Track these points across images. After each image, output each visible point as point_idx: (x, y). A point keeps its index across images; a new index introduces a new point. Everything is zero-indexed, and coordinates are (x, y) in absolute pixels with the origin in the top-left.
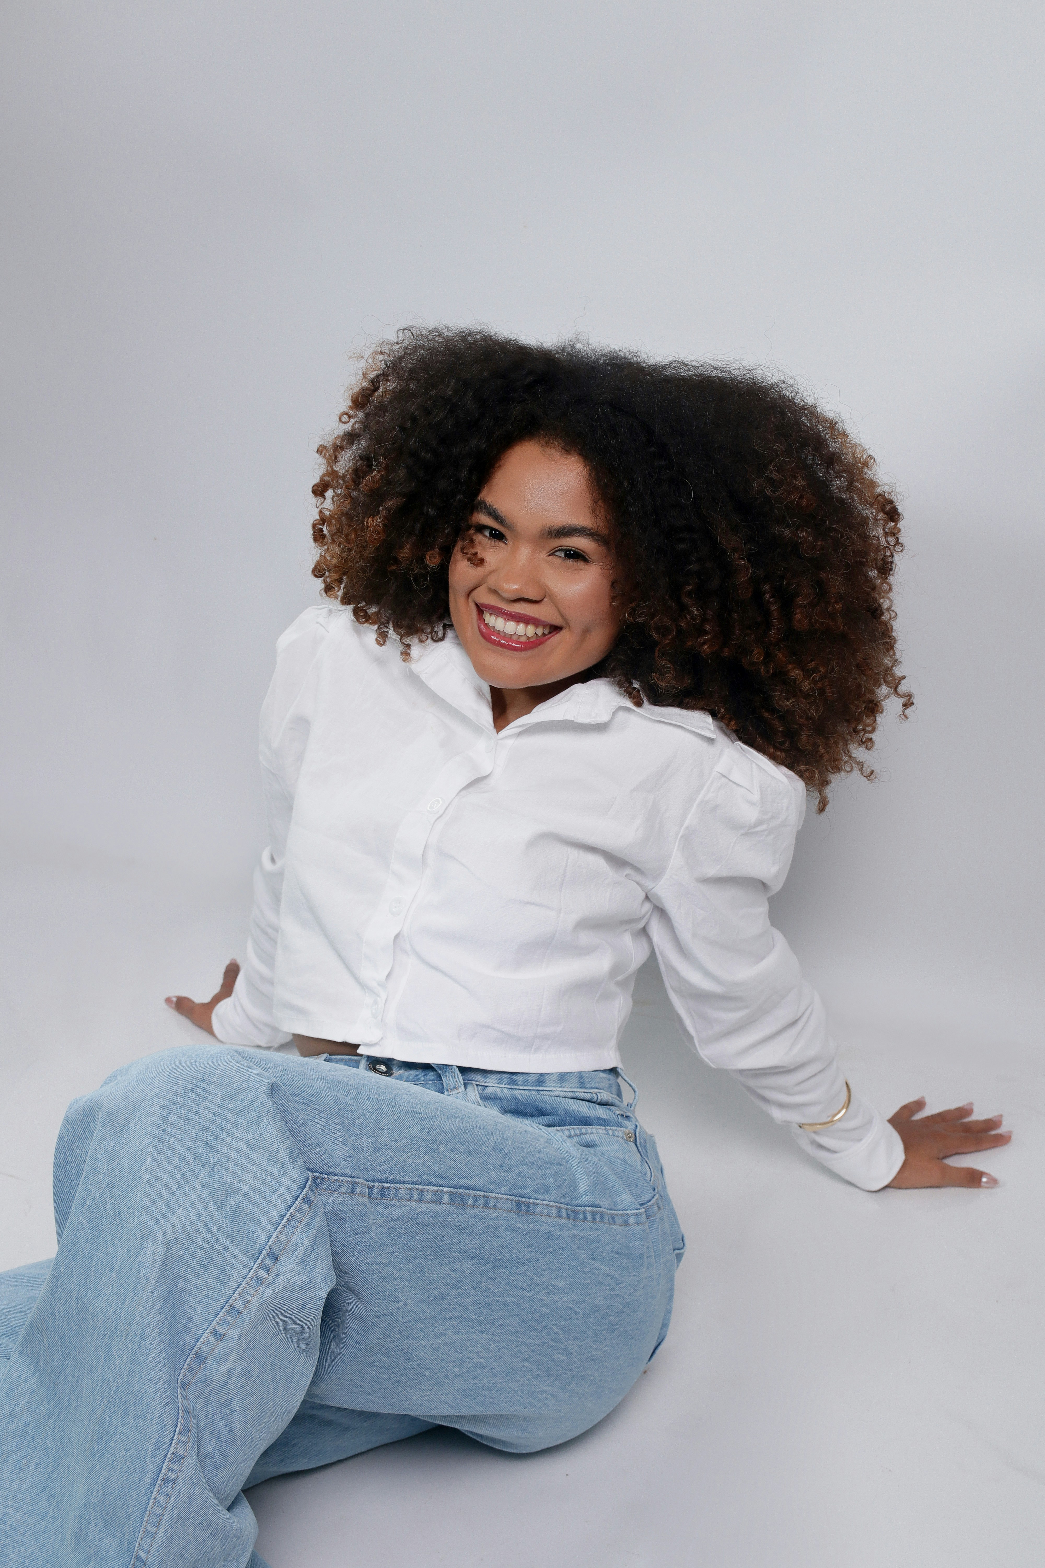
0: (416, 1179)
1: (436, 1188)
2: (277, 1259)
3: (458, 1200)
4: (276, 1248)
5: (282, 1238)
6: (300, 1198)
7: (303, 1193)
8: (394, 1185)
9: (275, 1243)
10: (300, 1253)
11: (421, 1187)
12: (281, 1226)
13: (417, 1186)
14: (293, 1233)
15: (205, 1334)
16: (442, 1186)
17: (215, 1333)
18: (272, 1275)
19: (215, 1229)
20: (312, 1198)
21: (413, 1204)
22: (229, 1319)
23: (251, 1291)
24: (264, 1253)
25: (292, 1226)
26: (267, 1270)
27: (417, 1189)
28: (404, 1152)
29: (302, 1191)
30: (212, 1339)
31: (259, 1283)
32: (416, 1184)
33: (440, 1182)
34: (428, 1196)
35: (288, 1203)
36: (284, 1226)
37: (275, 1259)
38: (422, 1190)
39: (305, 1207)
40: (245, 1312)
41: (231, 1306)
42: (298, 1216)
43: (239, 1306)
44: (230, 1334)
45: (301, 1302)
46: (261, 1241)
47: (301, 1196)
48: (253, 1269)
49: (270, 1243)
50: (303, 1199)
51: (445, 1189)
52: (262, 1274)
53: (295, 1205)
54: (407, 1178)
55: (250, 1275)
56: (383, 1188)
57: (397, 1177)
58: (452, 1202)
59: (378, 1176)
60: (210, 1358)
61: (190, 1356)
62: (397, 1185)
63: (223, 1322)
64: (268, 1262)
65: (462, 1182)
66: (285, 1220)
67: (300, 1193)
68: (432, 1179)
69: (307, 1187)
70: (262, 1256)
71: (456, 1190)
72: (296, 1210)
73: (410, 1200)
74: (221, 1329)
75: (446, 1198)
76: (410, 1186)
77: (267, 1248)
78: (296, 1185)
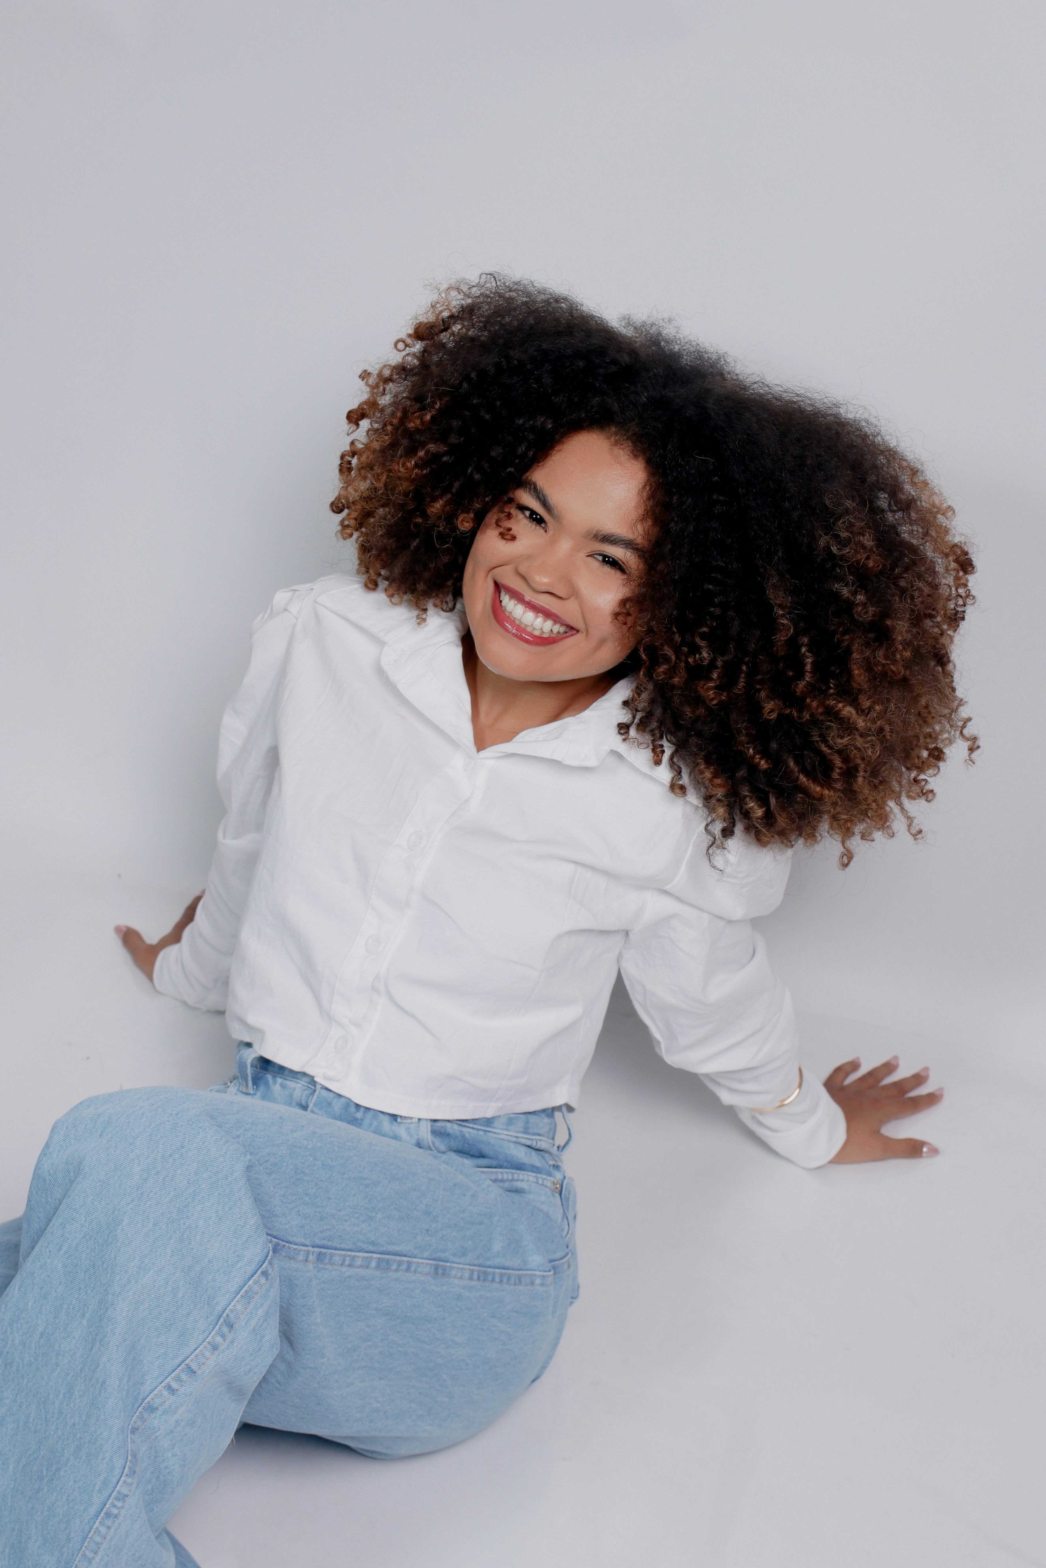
0: (351, 1246)
1: (366, 1255)
2: (232, 1326)
3: (383, 1266)
4: (232, 1316)
5: (239, 1307)
6: (259, 1272)
7: (263, 1267)
8: (330, 1251)
9: (231, 1311)
10: (253, 1323)
11: (353, 1254)
12: (239, 1296)
13: (350, 1253)
14: (249, 1303)
15: (160, 1387)
16: (372, 1252)
17: (169, 1388)
18: (227, 1341)
19: (180, 1295)
20: (270, 1271)
21: (344, 1269)
22: (184, 1377)
23: (208, 1354)
24: (222, 1320)
25: (248, 1297)
26: (224, 1336)
27: (349, 1256)
28: (345, 1220)
29: (262, 1265)
30: (166, 1393)
31: (215, 1348)
32: (350, 1250)
33: (372, 1248)
34: (359, 1262)
35: (248, 1275)
36: (242, 1297)
37: (231, 1326)
38: (354, 1257)
39: (263, 1280)
40: (199, 1372)
41: (187, 1365)
42: (256, 1288)
43: (194, 1366)
44: (182, 1390)
45: (249, 1367)
46: (219, 1308)
47: (261, 1270)
48: (212, 1335)
49: (227, 1311)
50: (262, 1273)
51: (375, 1255)
52: (219, 1339)
53: (254, 1278)
54: (343, 1246)
55: (208, 1340)
56: (320, 1253)
57: (334, 1244)
58: (378, 1267)
59: (318, 1242)
60: (161, 1408)
61: (143, 1405)
62: (333, 1251)
63: (178, 1379)
64: (225, 1329)
65: (391, 1248)
66: (243, 1291)
67: (260, 1267)
68: (365, 1246)
69: (267, 1261)
70: (220, 1323)
71: (384, 1256)
72: (255, 1283)
73: (342, 1265)
74: (174, 1385)
75: (373, 1264)
76: (344, 1253)
77: (224, 1315)
78: (257, 1259)
